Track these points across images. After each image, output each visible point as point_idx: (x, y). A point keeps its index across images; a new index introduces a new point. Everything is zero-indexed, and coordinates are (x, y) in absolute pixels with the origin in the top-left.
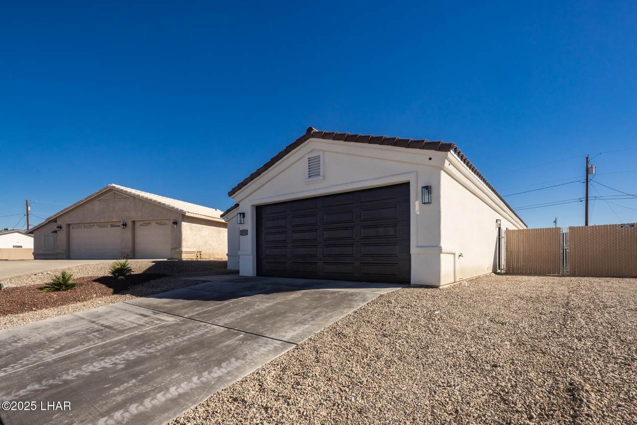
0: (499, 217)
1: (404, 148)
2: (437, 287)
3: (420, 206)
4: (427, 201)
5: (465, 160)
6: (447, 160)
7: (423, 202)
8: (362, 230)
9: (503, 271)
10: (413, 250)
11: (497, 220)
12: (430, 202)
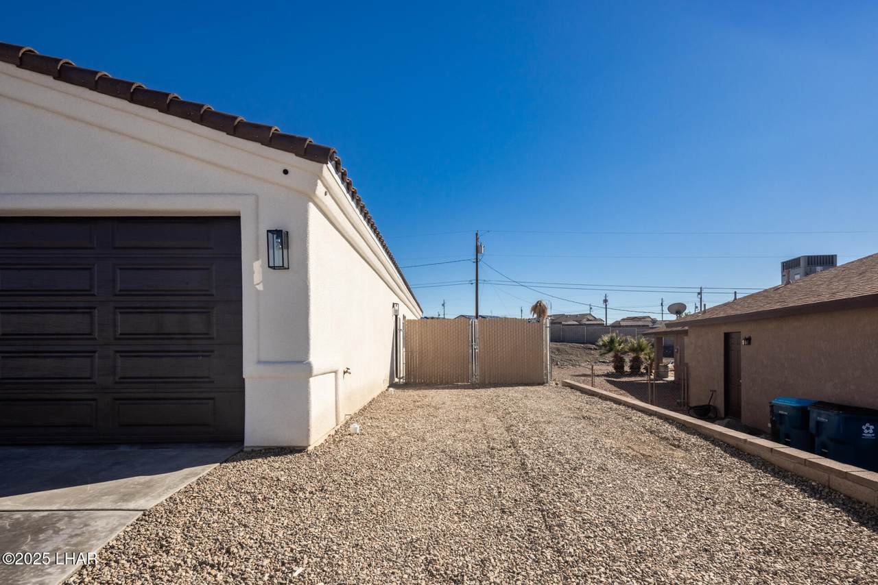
0: (396, 300)
1: (224, 134)
2: (301, 450)
3: (264, 273)
4: (278, 263)
5: (353, 192)
6: (322, 181)
7: (271, 265)
8: (119, 317)
9: (402, 380)
10: (250, 370)
11: (394, 304)
12: (286, 266)
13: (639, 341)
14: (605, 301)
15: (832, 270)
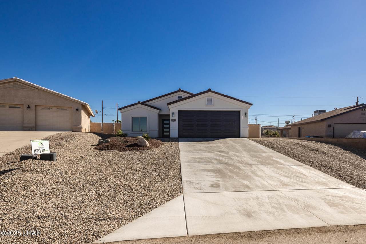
3: (244, 117)
12: (247, 117)
13: (275, 132)
14: (256, 119)
15: (325, 113)
